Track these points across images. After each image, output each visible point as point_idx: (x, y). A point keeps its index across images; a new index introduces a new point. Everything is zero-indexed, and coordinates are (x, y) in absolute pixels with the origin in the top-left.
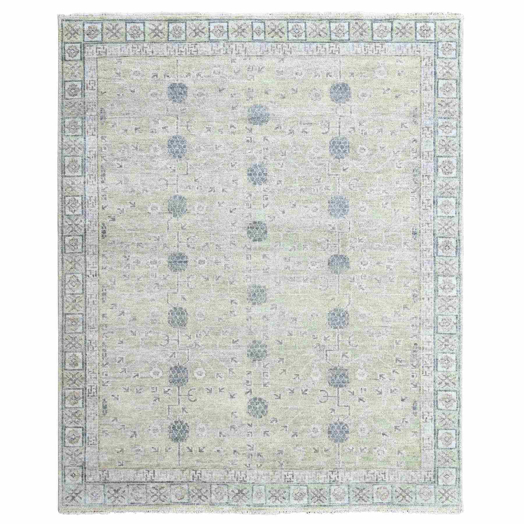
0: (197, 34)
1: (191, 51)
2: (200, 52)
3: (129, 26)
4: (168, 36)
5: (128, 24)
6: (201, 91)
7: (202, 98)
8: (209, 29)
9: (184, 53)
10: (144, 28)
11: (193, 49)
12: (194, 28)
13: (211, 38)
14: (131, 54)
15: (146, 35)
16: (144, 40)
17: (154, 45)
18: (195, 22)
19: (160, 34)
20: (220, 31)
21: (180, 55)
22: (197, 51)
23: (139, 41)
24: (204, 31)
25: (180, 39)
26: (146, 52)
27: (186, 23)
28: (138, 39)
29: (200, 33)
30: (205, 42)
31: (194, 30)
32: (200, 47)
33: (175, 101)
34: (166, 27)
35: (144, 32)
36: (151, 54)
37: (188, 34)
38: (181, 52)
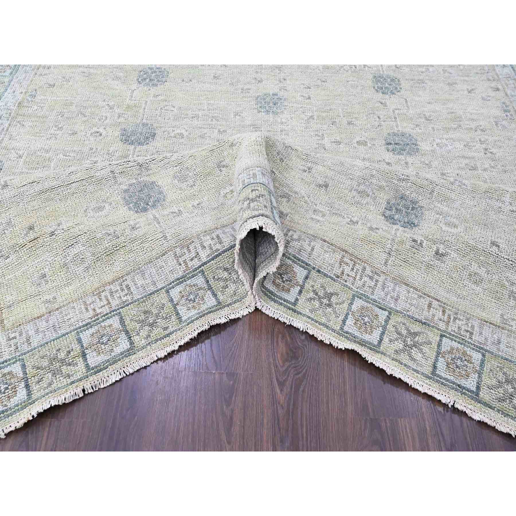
0: (329, 296)
1: (353, 269)
2: (338, 257)
3: (471, 384)
4: (387, 321)
5: (474, 389)
6: (358, 198)
7: (362, 188)
8: (300, 292)
9: (368, 271)
10: (436, 360)
11: (347, 270)
12: (329, 310)
13: (305, 272)
14: (476, 324)
15: (435, 346)
16: (442, 336)
17: (422, 318)
18: (323, 320)
19: (404, 332)
20: (282, 278)
21: (376, 273)
22: (341, 262)
23: (455, 341)
24: (312, 295)
25: (366, 304)
26: (444, 312)
27: (342, 329)
28: (455, 345)
29: (321, 293)
30: (319, 271)
31: (329, 305)
32: (332, 266)
33: (413, 202)
34: (386, 339)
35: (438, 353)
36: (435, 303)
37: (345, 305)
38: (371, 278)
